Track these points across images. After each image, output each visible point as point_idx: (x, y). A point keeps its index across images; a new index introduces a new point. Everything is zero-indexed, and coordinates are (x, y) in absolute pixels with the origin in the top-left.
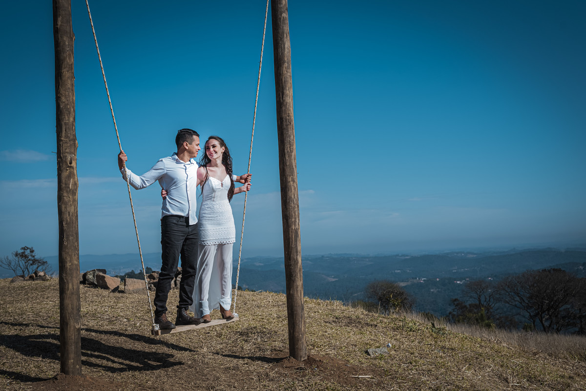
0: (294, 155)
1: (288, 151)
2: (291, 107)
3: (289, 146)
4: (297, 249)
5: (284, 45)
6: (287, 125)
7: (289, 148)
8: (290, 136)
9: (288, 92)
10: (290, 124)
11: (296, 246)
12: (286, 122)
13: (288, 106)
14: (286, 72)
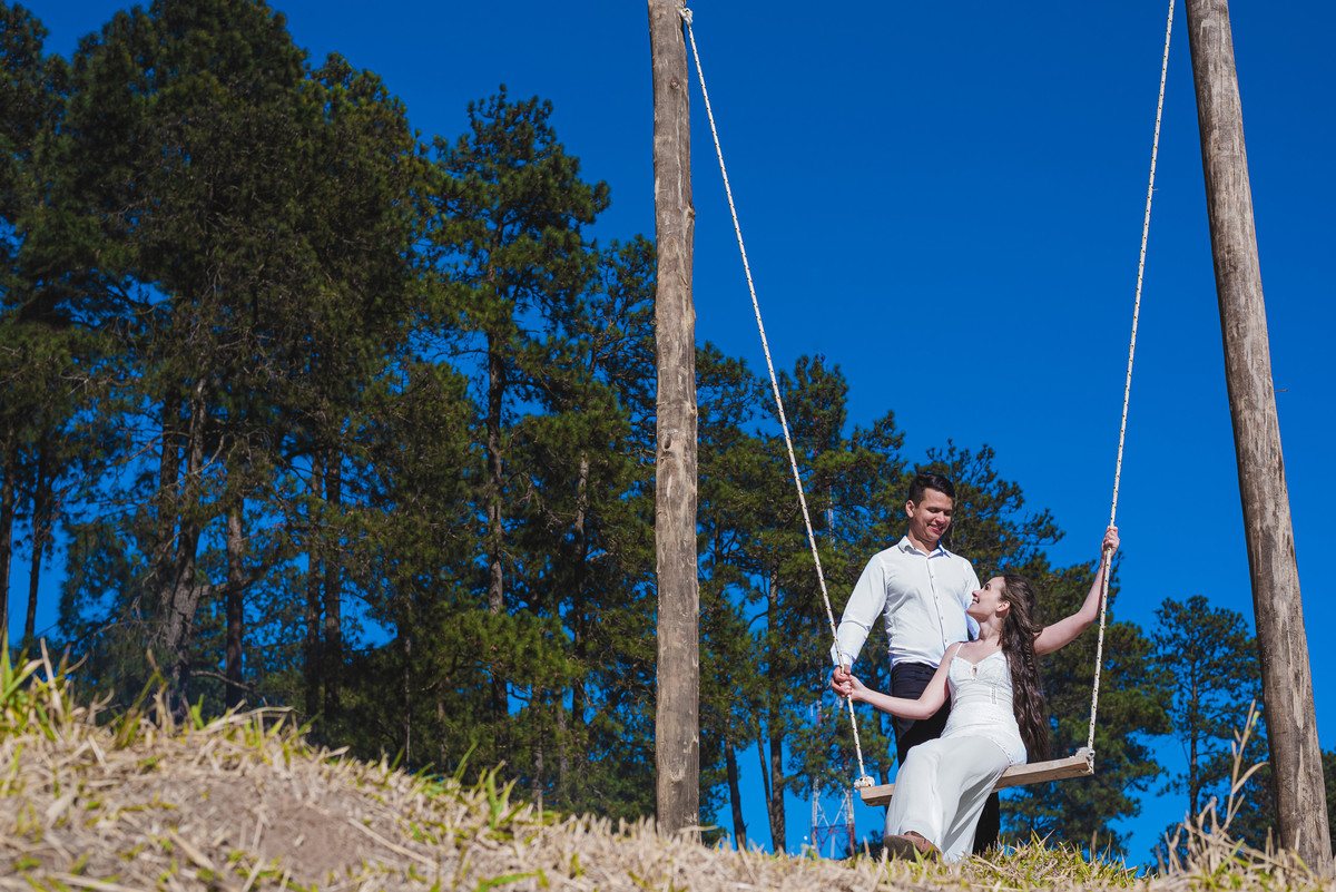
0: (1252, 344)
1: (1232, 338)
2: (1235, 228)
3: (1234, 323)
4: (1272, 581)
5: (1210, 91)
6: (1226, 275)
7: (1234, 330)
8: (1235, 299)
9: (1224, 195)
10: (1235, 269)
11: (1269, 573)
12: (1224, 267)
13: (1225, 229)
14: (1216, 151)
